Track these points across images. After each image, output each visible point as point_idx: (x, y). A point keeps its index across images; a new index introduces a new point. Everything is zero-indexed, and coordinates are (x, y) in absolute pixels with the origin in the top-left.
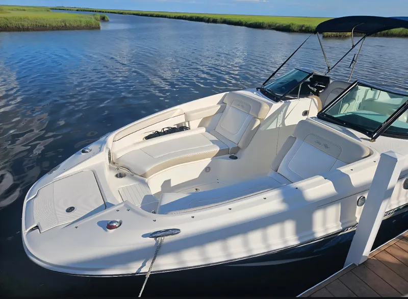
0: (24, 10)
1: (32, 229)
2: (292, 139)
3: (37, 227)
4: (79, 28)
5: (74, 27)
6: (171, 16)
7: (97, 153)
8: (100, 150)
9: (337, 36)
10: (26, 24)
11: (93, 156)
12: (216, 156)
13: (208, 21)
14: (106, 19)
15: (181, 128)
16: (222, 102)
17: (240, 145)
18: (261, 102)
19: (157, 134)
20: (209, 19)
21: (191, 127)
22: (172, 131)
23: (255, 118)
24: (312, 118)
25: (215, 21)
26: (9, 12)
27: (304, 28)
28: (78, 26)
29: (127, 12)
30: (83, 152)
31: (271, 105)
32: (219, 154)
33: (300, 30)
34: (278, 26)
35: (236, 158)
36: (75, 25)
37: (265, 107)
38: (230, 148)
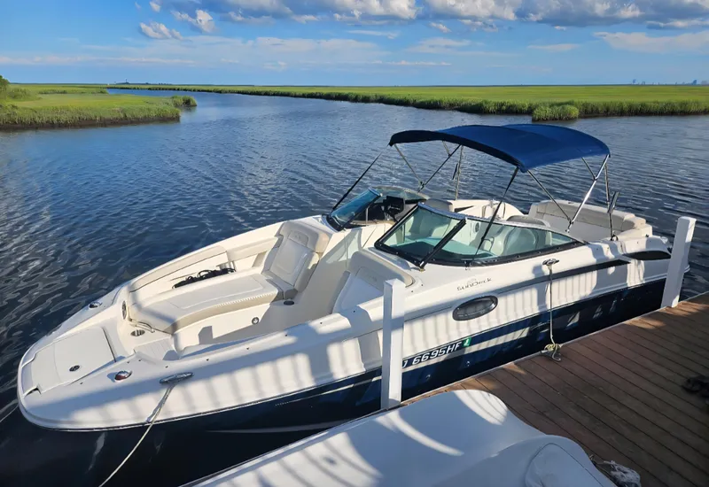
0: (64, 92)
1: (31, 392)
2: (346, 274)
3: (36, 389)
4: (146, 121)
5: (138, 119)
6: (297, 94)
7: (108, 307)
8: (113, 302)
9: (556, 119)
10: (64, 118)
11: (103, 310)
12: (275, 300)
13: (356, 99)
14: (191, 103)
15: (224, 271)
16: (278, 234)
17: (297, 287)
18: (317, 231)
19: (191, 280)
20: (357, 97)
21: (237, 269)
22: (213, 274)
23: (313, 251)
24: (369, 249)
25: (366, 100)
26: (40, 98)
27: (504, 108)
28: (145, 117)
29: (228, 89)
30: (91, 306)
31: (330, 235)
32: (278, 298)
33: (498, 110)
34: (465, 105)
35: (293, 303)
36: (141, 115)
37: (323, 238)
38: (285, 291)
